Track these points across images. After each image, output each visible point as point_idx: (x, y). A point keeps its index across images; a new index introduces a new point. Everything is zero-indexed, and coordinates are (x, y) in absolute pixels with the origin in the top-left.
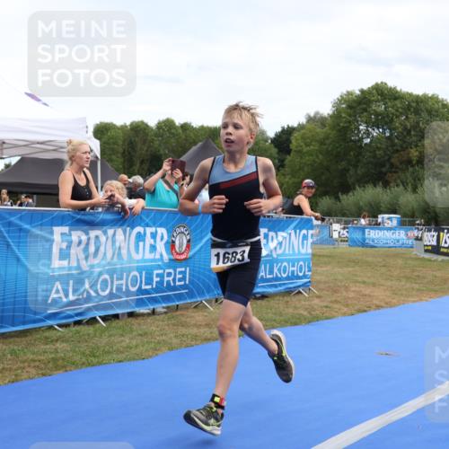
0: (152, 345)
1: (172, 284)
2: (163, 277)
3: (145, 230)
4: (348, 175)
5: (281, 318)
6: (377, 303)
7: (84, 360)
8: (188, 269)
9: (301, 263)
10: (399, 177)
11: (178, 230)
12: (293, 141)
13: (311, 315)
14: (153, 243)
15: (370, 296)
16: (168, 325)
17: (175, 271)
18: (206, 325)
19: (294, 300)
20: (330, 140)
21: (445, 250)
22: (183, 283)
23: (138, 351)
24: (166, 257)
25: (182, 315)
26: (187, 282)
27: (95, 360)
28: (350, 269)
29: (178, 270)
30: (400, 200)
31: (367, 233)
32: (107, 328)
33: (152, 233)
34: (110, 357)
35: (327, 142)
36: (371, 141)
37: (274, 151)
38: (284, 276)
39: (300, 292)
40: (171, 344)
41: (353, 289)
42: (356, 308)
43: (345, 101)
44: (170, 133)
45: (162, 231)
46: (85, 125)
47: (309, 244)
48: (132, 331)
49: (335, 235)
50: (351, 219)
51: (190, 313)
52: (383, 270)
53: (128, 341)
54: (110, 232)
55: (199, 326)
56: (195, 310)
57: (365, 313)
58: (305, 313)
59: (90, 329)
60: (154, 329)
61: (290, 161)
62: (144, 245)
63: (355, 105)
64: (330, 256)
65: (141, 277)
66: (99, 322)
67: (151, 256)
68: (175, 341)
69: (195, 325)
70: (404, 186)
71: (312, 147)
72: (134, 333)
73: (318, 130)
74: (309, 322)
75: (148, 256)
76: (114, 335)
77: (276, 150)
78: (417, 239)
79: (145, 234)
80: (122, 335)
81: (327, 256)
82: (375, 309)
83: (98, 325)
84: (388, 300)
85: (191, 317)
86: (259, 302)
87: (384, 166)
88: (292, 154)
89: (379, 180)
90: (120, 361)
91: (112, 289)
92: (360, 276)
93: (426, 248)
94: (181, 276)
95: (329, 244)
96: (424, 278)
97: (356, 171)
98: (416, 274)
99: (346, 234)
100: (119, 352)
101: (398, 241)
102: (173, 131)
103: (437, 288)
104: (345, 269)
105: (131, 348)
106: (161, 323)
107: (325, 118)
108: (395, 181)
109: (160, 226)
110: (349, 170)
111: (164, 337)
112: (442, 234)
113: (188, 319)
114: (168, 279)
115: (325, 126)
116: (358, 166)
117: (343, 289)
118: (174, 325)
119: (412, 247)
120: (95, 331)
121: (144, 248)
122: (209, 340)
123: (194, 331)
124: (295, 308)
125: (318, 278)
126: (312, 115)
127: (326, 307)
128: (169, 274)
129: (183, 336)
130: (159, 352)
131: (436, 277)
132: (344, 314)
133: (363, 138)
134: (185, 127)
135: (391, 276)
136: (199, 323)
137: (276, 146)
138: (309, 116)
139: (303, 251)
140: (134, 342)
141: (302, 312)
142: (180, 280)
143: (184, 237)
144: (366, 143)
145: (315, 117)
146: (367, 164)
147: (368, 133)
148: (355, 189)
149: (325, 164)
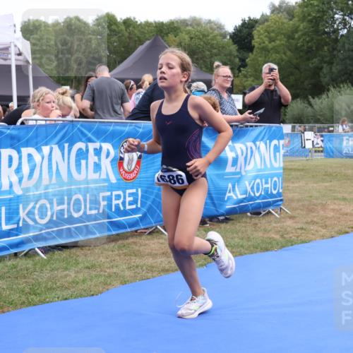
0: (102, 279)
1: (122, 208)
2: (111, 200)
3: (87, 147)
4: (321, 74)
5: (250, 243)
7: (23, 298)
8: (139, 190)
9: (275, 179)
12: (256, 37)
13: (284, 238)
14: (97, 161)
15: (351, 215)
16: (119, 256)
17: (124, 193)
18: (163, 253)
19: (262, 222)
20: (300, 33)
22: (134, 207)
23: (85, 286)
24: (113, 179)
25: (135, 243)
26: (139, 206)
27: (36, 299)
29: (128, 191)
31: (345, 141)
32: (48, 261)
33: (95, 149)
34: (53, 294)
35: (296, 36)
36: (348, 31)
37: (234, 48)
38: (257, 195)
39: (269, 212)
40: (123, 277)
41: (332, 207)
42: (336, 229)
44: (111, 30)
45: (107, 146)
46: (12, 24)
47: (281, 156)
48: (77, 263)
49: (309, 145)
50: (326, 125)
51: (144, 240)
53: (73, 276)
54: (46, 149)
55: (154, 256)
56: (149, 237)
57: (347, 235)
58: (277, 237)
59: (28, 263)
60: (103, 260)
61: (253, 60)
62: (87, 163)
64: (302, 170)
65: (85, 201)
66: (38, 254)
67: (96, 176)
68: (127, 273)
69: (150, 254)
71: (278, 42)
72: (81, 266)
73: (285, 21)
74: (283, 247)
75: (93, 176)
76: (57, 269)
77: (236, 47)
79: (87, 150)
80: (66, 269)
81: (299, 170)
83: (37, 258)
85: (146, 245)
86: (223, 225)
88: (254, 52)
90: (66, 299)
91: (52, 216)
94: (131, 199)
95: (301, 156)
97: (331, 69)
99: (321, 144)
100: (63, 288)
102: (114, 27)
104: (321, 184)
105: (77, 283)
106: (111, 253)
107: (294, 7)
109: (105, 141)
110: (322, 68)
111: (115, 270)
113: (142, 248)
114: (117, 202)
115: (293, 17)
116: (332, 63)
117: (319, 207)
118: (125, 255)
120: (35, 264)
121: (87, 167)
122: (167, 271)
123: (150, 261)
124: (265, 230)
125: (290, 195)
127: (302, 229)
128: (118, 197)
129: (137, 267)
130: (109, 287)
132: (323, 237)
133: (338, 29)
134: (128, 23)
136: (154, 252)
137: (235, 43)
138: (274, 6)
139: (276, 165)
140: (81, 277)
141: (273, 235)
142: (130, 204)
144: (342, 35)
145: (280, 6)
146: (343, 60)
147: (344, 23)
148: (328, 90)
149: (295, 61)
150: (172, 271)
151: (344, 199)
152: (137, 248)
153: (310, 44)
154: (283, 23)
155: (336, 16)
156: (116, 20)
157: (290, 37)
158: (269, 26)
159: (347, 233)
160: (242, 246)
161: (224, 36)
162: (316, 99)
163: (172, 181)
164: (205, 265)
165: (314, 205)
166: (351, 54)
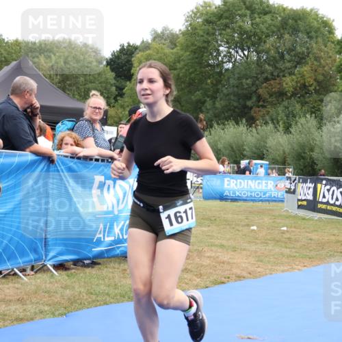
4: (203, 108)
5: (116, 291)
6: (238, 272)
10: (268, 113)
12: (135, 64)
15: (228, 263)
18: (18, 300)
20: (182, 63)
21: (324, 207)
28: (205, 229)
30: (268, 141)
31: (226, 183)
35: (178, 66)
36: (234, 65)
37: (111, 75)
41: (208, 254)
42: (212, 278)
43: (202, 14)
55: (8, 302)
56: (4, 281)
57: (223, 285)
61: (131, 89)
63: (214, 19)
69: (3, 300)
70: (274, 124)
73: (167, 51)
77: (113, 74)
78: (289, 191)
82: (236, 281)
84: (251, 269)
86: (88, 270)
87: (250, 98)
88: (133, 81)
89: (242, 117)
92: (217, 238)
93: (300, 203)
96: (297, 241)
97: (214, 103)
98: (287, 235)
101: (265, 194)
103: (313, 253)
107: (177, 35)
108: (263, 117)
110: (204, 102)
112: (319, 186)
115: (176, 45)
117: (195, 254)
119: (282, 201)
122: (21, 320)
123: (2, 308)
126: (159, 31)
131: (311, 239)
132: (197, 287)
133: (222, 62)
135: (257, 239)
136: (8, 298)
137: (112, 70)
138: (156, 32)
144: (227, 70)
145: (163, 33)
146: (228, 95)
147: (229, 56)
150: (28, 320)
151: (222, 246)
153: (193, 75)
154: (165, 53)
155: (221, 48)
157: (172, 67)
158: (150, 55)
159: (223, 283)
160: (108, 294)
164: (65, 314)
166: (235, 89)
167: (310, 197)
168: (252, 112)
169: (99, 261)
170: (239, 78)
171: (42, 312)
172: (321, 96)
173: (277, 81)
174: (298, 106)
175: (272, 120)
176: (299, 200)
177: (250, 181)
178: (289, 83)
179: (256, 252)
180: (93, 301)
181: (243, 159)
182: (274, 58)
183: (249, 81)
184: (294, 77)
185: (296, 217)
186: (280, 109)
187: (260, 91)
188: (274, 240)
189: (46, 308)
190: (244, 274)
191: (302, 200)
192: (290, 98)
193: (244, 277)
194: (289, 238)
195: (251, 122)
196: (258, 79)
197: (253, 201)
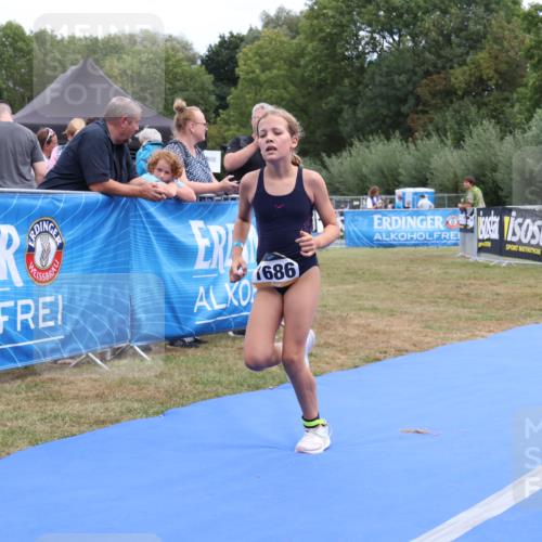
1: (32, 326)
2: (15, 315)
4: (339, 120)
5: (231, 378)
6: (399, 344)
8: (60, 297)
10: (431, 121)
11: (38, 228)
12: (241, 62)
15: (384, 333)
16: (28, 400)
17: (36, 302)
18: (97, 396)
20: (308, 58)
21: (514, 248)
22: (52, 323)
24: (18, 281)
25: (52, 380)
26: (60, 323)
28: (350, 287)
29: (43, 300)
30: (433, 161)
31: (376, 221)
35: (302, 62)
36: (379, 56)
37: (208, 79)
38: (244, 303)
40: (34, 433)
41: (356, 322)
42: (362, 354)
44: (15, 49)
45: (7, 230)
50: (348, 198)
51: (67, 374)
52: (406, 285)
55: (84, 399)
56: (75, 370)
57: (378, 363)
61: (238, 98)
68: (41, 427)
69: (76, 397)
70: (439, 136)
71: (275, 71)
73: (285, 39)
77: (211, 77)
82: (396, 356)
84: (416, 338)
85: (70, 383)
86: (190, 351)
87: (404, 101)
88: (239, 86)
89: (394, 129)
92: (367, 299)
93: (481, 244)
94: (47, 311)
96: (478, 297)
97: (354, 112)
98: (464, 290)
101: (431, 234)
102: (20, 44)
103: (501, 313)
104: (340, 287)
106: (14, 396)
107: (298, 18)
108: (424, 127)
109: (6, 221)
110: (341, 111)
111: (20, 423)
112: (506, 219)
113: (63, 388)
114: (25, 316)
115: (298, 33)
116: (356, 104)
117: (337, 322)
118: (38, 399)
119: (456, 244)
122: (103, 422)
123: (76, 407)
128: (26, 309)
129: (56, 417)
130: (11, 450)
131: (497, 294)
132: (342, 367)
133: (364, 53)
135: (422, 297)
136: (82, 393)
137: (210, 71)
138: (267, 16)
142: (46, 319)
143: (51, 240)
144: (371, 62)
145: (278, 17)
146: (371, 99)
147: (373, 43)
148: (351, 145)
149: (301, 101)
150: (112, 423)
151: (375, 309)
152: (57, 387)
153: (323, 75)
154: (282, 43)
155: (362, 33)
156: (23, 33)
157: (293, 63)
158: (260, 47)
159: (378, 360)
160: (219, 383)
161: (192, 60)
162: (334, 158)
163: (279, 275)
164: (163, 412)
165: (330, 318)
166: (384, 90)
167: (495, 236)
168: (409, 121)
169: (204, 338)
170: (388, 74)
171: (130, 411)
172: (506, 94)
173: (442, 75)
174: (473, 109)
175: (437, 130)
176: (479, 241)
177: (409, 218)
178: (459, 76)
179: (422, 315)
180: (200, 393)
181: (398, 187)
182: (437, 42)
183: (403, 78)
184: (465, 68)
185: (476, 264)
186: (449, 115)
187: (419, 90)
188: (446, 297)
189: (136, 405)
190: (407, 346)
191: (483, 241)
192: (462, 98)
193: (407, 351)
194: (468, 295)
195: (408, 134)
196: (415, 73)
197: (415, 245)
